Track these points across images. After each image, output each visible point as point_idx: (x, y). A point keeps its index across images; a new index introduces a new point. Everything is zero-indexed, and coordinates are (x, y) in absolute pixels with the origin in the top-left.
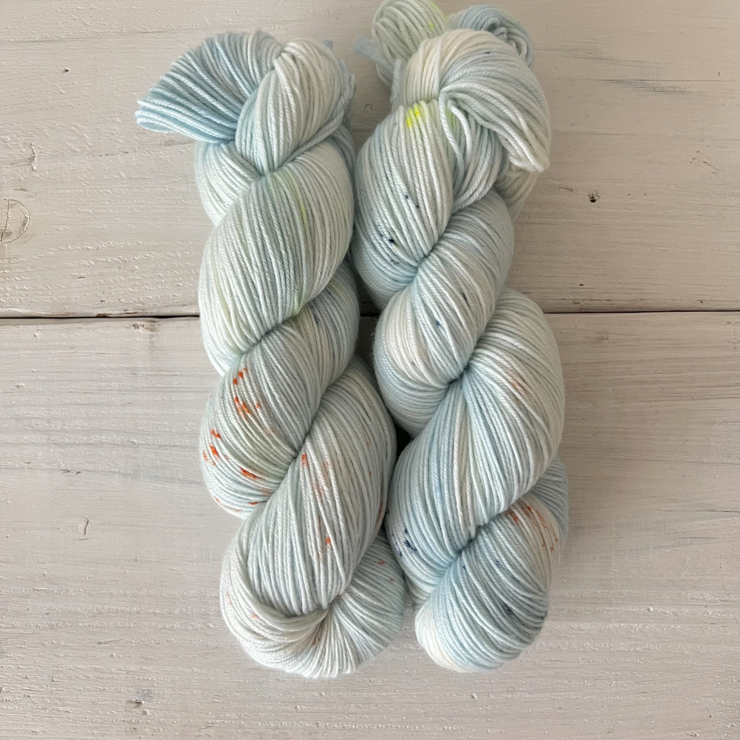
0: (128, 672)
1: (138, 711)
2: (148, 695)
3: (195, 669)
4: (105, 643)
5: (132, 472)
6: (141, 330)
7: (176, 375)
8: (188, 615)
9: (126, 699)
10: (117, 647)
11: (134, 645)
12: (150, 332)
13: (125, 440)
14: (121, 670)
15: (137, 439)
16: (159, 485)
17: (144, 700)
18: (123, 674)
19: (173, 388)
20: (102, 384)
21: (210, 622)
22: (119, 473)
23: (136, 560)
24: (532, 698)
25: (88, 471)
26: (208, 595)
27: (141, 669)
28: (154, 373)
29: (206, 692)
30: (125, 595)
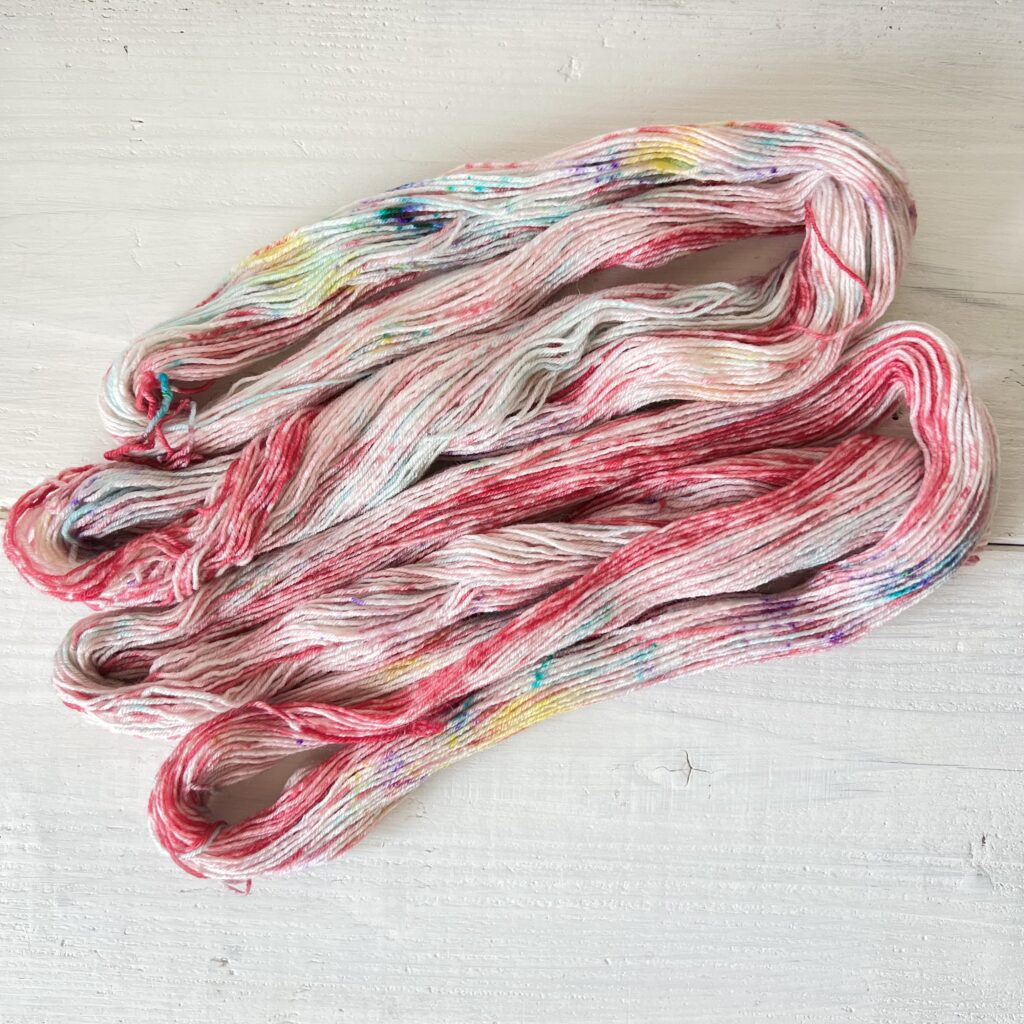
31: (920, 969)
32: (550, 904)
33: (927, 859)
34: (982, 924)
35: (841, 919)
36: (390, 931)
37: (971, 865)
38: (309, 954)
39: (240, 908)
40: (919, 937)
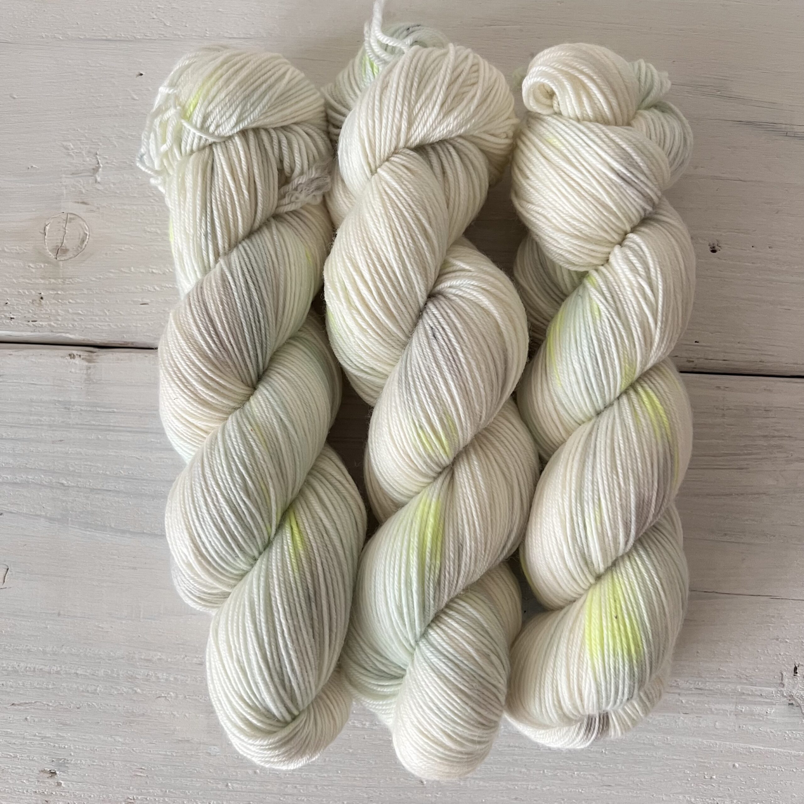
0: (43, 738)
1: (52, 781)
2: (63, 764)
3: (118, 738)
4: (19, 705)
5: (59, 517)
6: (77, 361)
7: (114, 412)
8: (113, 677)
9: (40, 769)
10: (33, 710)
11: (51, 708)
12: (86, 364)
13: (54, 481)
14: (35, 735)
15: (66, 480)
16: (88, 533)
17: (59, 770)
18: (37, 740)
19: (109, 426)
20: (31, 418)
21: (136, 686)
22: (45, 517)
23: (59, 614)
24: (486, 787)
25: (11, 513)
26: (137, 656)
27: (58, 736)
28: (89, 409)
29: (128, 765)
30: (44, 653)
31: (730, 796)
32: (367, 724)
33: (739, 688)
34: (793, 752)
35: (653, 745)
36: (212, 747)
37: (783, 695)
38: (134, 768)
39: (68, 722)
40: (730, 764)
